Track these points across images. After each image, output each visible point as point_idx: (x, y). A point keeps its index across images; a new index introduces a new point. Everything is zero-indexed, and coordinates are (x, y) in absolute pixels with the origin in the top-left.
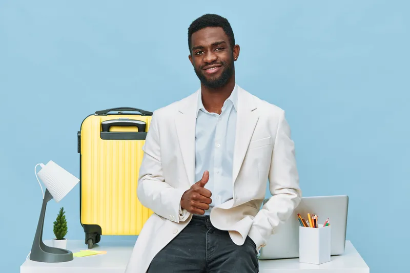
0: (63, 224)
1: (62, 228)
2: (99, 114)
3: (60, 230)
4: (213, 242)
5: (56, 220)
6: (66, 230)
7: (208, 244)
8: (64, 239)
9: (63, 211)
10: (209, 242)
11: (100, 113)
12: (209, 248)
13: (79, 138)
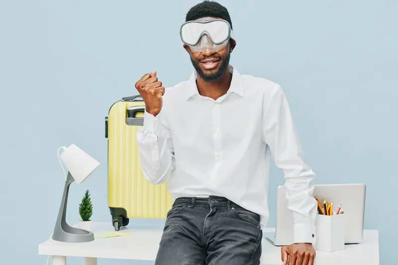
0: (88, 207)
1: (87, 210)
2: (126, 101)
3: (86, 212)
4: (210, 228)
5: (82, 203)
6: (91, 212)
7: (205, 228)
8: (89, 220)
9: (88, 194)
10: (206, 226)
11: (126, 99)
12: (206, 232)
13: (107, 123)
